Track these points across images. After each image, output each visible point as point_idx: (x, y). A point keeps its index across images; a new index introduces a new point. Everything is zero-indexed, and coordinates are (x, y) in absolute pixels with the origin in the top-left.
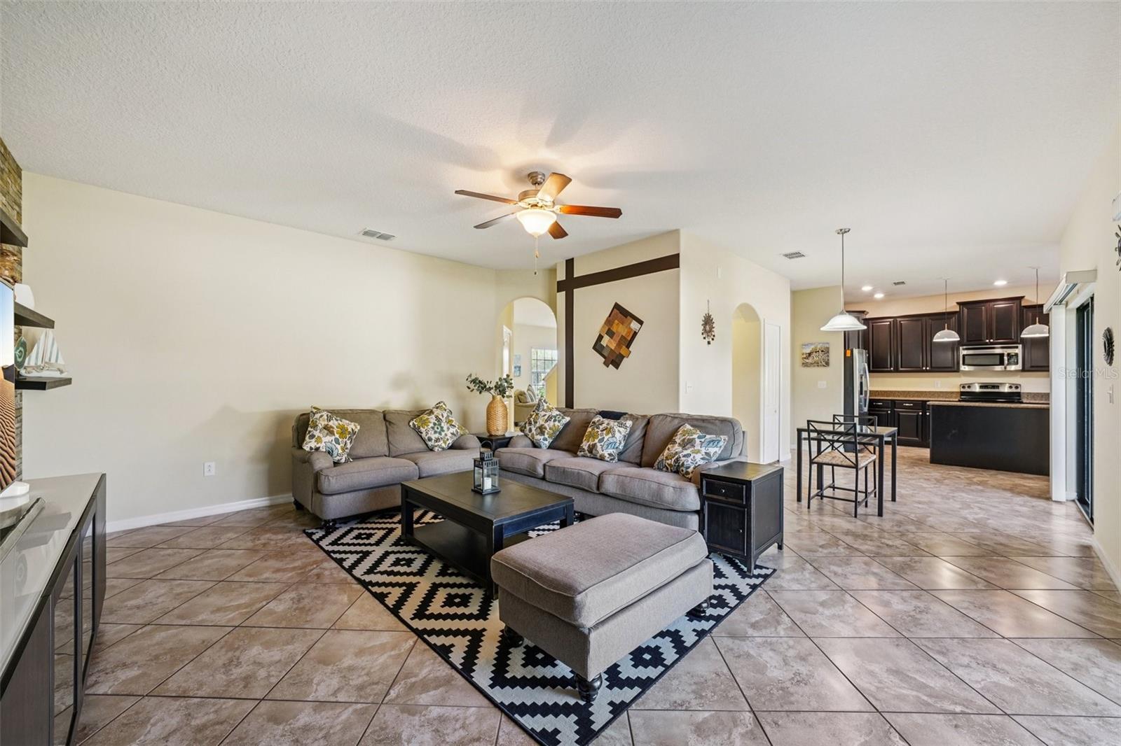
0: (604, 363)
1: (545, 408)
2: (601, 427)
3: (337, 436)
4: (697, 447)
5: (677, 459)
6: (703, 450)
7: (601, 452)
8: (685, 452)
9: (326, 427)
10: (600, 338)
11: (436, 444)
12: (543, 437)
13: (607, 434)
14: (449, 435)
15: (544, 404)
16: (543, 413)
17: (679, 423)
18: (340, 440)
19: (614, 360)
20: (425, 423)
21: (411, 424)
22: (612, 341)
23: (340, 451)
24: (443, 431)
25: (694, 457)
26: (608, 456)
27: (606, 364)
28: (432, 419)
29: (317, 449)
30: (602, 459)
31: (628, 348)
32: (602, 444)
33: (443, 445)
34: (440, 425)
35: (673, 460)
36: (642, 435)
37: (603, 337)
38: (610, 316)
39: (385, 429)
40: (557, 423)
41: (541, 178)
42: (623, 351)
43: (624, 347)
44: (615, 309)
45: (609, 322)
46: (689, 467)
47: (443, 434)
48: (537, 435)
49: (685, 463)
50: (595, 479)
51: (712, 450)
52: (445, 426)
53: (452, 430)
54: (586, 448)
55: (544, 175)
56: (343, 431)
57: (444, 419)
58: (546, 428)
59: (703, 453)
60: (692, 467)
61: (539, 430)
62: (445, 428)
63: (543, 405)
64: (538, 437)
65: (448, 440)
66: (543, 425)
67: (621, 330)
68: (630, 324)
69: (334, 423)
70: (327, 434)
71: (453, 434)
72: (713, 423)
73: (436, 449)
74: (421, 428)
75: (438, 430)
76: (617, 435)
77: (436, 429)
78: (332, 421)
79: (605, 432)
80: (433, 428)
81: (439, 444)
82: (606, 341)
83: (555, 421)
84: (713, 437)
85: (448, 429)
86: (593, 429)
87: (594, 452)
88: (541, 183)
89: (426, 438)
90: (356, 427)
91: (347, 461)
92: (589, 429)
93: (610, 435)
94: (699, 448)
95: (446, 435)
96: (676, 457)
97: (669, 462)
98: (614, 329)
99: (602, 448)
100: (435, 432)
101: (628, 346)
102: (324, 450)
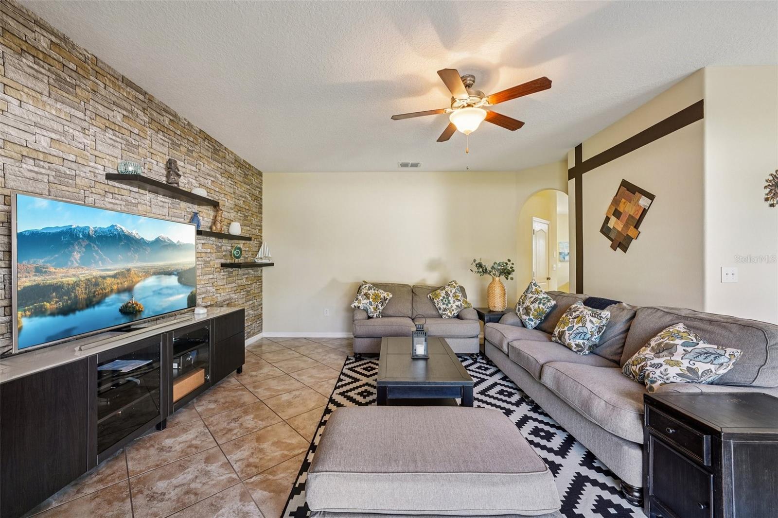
0: (611, 246)
1: (534, 290)
2: (574, 314)
3: (371, 300)
4: (677, 357)
5: (643, 366)
6: (686, 364)
7: (568, 341)
8: (656, 361)
9: (366, 294)
10: (607, 219)
11: (444, 313)
12: (528, 317)
13: (578, 323)
14: (454, 306)
15: (533, 286)
16: (530, 295)
17: (672, 320)
18: (373, 303)
19: (622, 243)
20: (437, 296)
21: (428, 296)
22: (619, 221)
23: (372, 310)
24: (450, 303)
25: (665, 370)
26: (575, 346)
27: (614, 247)
28: (443, 293)
29: (359, 307)
30: (569, 348)
31: (637, 229)
32: (571, 332)
33: (449, 314)
34: (448, 298)
35: (639, 366)
36: (624, 329)
37: (609, 219)
38: (616, 196)
39: (411, 298)
40: (541, 306)
41: (470, 80)
42: (631, 232)
43: (632, 227)
44: (622, 187)
45: (616, 201)
46: (654, 382)
47: (450, 305)
48: (523, 315)
49: (651, 375)
50: (539, 367)
51: (701, 367)
52: (451, 299)
53: (457, 303)
54: (556, 334)
55: (473, 77)
56: (376, 297)
57: (451, 295)
58: (531, 310)
59: (684, 367)
60: (659, 382)
61: (525, 311)
62: (452, 301)
63: (532, 288)
64: (524, 317)
65: (453, 310)
66: (528, 306)
67: (628, 209)
68: (638, 200)
69: (371, 292)
70: (365, 299)
71: (457, 306)
72: (724, 327)
73: (444, 316)
74: (435, 300)
75: (446, 303)
76: (589, 325)
77: (444, 301)
78: (370, 291)
79: (576, 320)
80: (442, 300)
81: (446, 313)
82: (613, 223)
83: (540, 303)
84: (711, 347)
85: (454, 302)
86: (567, 316)
87: (562, 339)
88: (472, 85)
89: (438, 307)
90: (388, 296)
91: (377, 317)
92: (564, 316)
93: (580, 324)
94: (679, 359)
95: (452, 306)
96: (643, 364)
97: (634, 368)
98: (621, 209)
99: (569, 336)
100: (444, 304)
101: (637, 227)
102: (362, 308)
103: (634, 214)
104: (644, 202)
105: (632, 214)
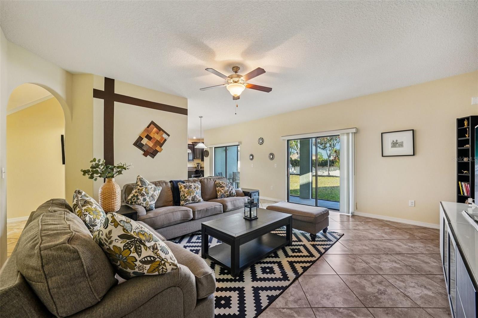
103: (160, 140)
104: (165, 136)
105: (158, 140)
